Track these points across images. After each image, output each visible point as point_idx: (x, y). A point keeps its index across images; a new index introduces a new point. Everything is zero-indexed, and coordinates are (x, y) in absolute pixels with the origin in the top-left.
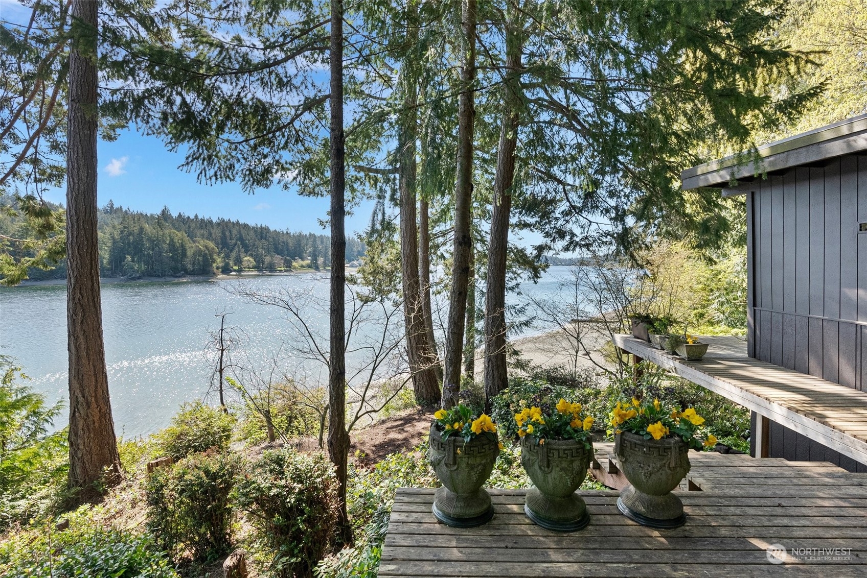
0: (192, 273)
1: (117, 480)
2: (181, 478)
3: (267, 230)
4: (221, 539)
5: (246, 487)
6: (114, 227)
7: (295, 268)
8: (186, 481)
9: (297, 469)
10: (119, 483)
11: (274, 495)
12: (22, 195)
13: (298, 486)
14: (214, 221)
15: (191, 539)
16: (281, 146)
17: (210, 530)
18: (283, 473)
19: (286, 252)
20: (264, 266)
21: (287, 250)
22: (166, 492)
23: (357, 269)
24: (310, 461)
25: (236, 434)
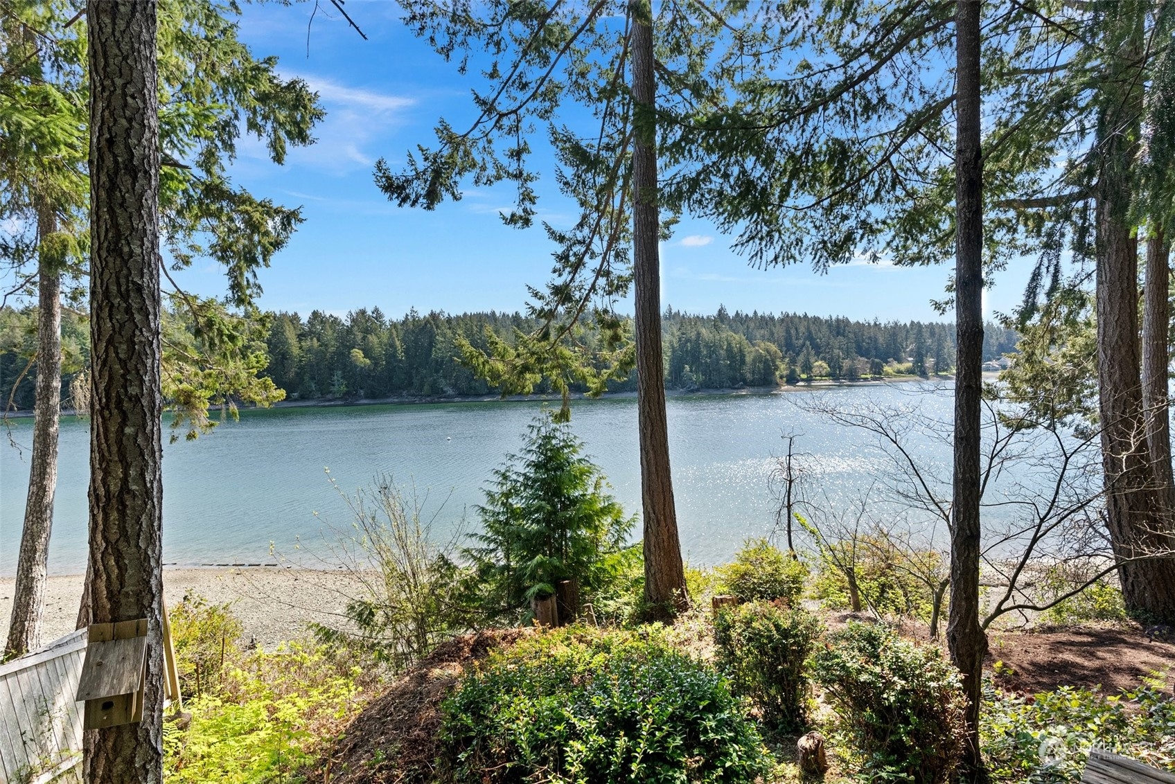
0: (752, 384)
1: (684, 607)
2: (748, 623)
3: (846, 322)
4: (794, 711)
5: (826, 660)
6: (673, 334)
7: (888, 375)
8: (754, 628)
9: (897, 658)
10: (686, 610)
11: (865, 682)
12: (600, 308)
13: (900, 683)
14: (776, 318)
15: (761, 697)
16: (870, 198)
17: (782, 696)
18: (878, 657)
19: (873, 352)
20: (842, 373)
21: (876, 349)
22: (734, 635)
23: (999, 373)
24: (920, 653)
25: (808, 590)
